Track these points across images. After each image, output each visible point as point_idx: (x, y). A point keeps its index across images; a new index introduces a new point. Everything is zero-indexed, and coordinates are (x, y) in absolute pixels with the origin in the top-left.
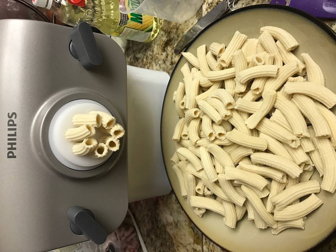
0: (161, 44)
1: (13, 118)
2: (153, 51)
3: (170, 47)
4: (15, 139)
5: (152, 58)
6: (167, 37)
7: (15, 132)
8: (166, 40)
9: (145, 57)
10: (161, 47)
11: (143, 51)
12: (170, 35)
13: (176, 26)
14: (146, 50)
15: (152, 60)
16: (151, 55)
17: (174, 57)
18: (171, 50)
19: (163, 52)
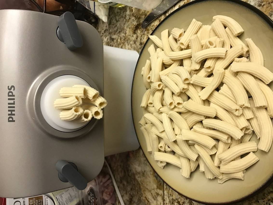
0: (132, 27)
1: (12, 90)
2: (126, 34)
3: (140, 30)
4: (14, 107)
5: (125, 39)
6: (137, 22)
7: (14, 102)
8: (136, 24)
9: (119, 38)
10: (132, 30)
11: (118, 33)
12: (140, 20)
13: (145, 13)
14: (120, 32)
15: (125, 40)
16: (124, 37)
17: (142, 39)
18: (141, 33)
19: (134, 34)
